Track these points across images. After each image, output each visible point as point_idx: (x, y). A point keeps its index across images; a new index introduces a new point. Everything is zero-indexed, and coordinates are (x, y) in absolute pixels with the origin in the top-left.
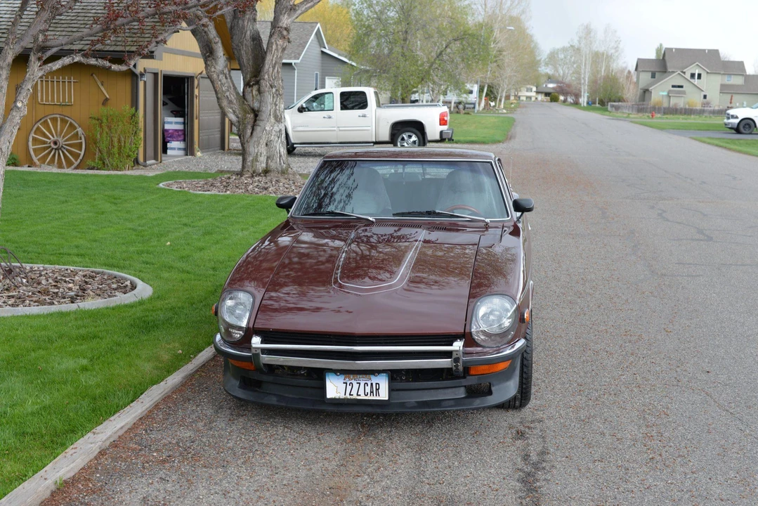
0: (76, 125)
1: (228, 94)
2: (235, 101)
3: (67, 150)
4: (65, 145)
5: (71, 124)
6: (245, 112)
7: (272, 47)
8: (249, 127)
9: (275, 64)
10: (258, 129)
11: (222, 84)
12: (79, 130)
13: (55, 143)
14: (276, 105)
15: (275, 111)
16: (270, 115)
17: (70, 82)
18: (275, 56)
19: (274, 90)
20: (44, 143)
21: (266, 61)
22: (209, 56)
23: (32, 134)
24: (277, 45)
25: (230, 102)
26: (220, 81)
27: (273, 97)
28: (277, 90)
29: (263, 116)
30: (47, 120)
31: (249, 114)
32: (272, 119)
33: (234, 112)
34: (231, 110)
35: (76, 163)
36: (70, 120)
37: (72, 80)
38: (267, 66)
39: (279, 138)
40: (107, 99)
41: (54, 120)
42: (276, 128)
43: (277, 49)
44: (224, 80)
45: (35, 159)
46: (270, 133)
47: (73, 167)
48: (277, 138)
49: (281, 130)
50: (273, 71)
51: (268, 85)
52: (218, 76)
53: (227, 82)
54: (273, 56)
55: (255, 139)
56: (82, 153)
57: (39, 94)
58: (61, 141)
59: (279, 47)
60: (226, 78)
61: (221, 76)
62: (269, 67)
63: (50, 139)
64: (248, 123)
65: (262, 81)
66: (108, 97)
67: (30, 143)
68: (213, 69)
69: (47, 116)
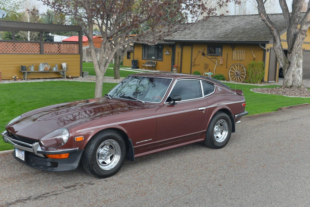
0: (244, 67)
1: (280, 56)
2: (283, 59)
3: (240, 76)
4: (240, 74)
5: (242, 67)
6: (286, 63)
7: (297, 38)
8: (286, 69)
9: (299, 44)
10: (289, 70)
11: (278, 52)
12: (244, 69)
13: (236, 73)
14: (298, 61)
15: (297, 63)
16: (294, 64)
17: (243, 52)
18: (299, 42)
19: (297, 55)
20: (234, 73)
21: (295, 44)
22: (274, 42)
23: (230, 70)
24: (300, 37)
25: (281, 59)
26: (278, 51)
27: (297, 57)
28: (299, 55)
29: (291, 65)
30: (235, 65)
31: (287, 64)
32: (296, 66)
33: (282, 63)
34: (281, 62)
35: (242, 80)
36: (242, 65)
37: (244, 52)
38: (295, 46)
39: (298, 73)
40: (255, 59)
41: (237, 65)
42: (297, 70)
43: (300, 39)
44: (279, 51)
45: (230, 78)
46: (294, 72)
47: (241, 82)
48: (297, 74)
49: (299, 71)
50: (298, 47)
51: (294, 53)
52: (277, 49)
53: (280, 52)
54: (298, 41)
55: (287, 74)
56: (245, 77)
57: (234, 57)
58: (239, 72)
59: (300, 38)
60: (280, 50)
61: (278, 49)
62: (296, 46)
63: (235, 71)
64: (286, 68)
65: (292, 51)
66: (255, 57)
67: (229, 73)
68: (275, 47)
69: (235, 64)
